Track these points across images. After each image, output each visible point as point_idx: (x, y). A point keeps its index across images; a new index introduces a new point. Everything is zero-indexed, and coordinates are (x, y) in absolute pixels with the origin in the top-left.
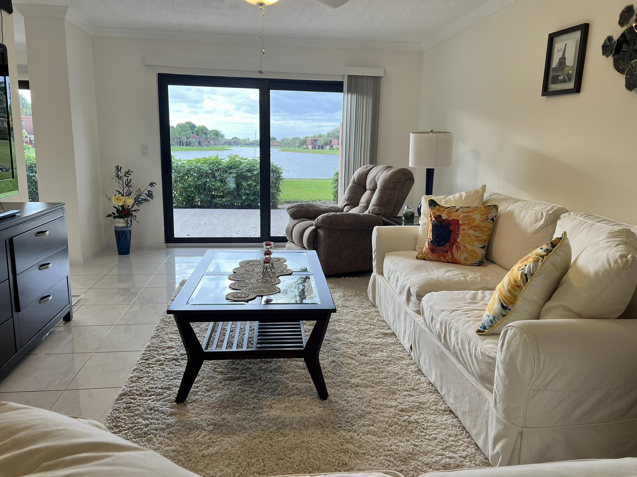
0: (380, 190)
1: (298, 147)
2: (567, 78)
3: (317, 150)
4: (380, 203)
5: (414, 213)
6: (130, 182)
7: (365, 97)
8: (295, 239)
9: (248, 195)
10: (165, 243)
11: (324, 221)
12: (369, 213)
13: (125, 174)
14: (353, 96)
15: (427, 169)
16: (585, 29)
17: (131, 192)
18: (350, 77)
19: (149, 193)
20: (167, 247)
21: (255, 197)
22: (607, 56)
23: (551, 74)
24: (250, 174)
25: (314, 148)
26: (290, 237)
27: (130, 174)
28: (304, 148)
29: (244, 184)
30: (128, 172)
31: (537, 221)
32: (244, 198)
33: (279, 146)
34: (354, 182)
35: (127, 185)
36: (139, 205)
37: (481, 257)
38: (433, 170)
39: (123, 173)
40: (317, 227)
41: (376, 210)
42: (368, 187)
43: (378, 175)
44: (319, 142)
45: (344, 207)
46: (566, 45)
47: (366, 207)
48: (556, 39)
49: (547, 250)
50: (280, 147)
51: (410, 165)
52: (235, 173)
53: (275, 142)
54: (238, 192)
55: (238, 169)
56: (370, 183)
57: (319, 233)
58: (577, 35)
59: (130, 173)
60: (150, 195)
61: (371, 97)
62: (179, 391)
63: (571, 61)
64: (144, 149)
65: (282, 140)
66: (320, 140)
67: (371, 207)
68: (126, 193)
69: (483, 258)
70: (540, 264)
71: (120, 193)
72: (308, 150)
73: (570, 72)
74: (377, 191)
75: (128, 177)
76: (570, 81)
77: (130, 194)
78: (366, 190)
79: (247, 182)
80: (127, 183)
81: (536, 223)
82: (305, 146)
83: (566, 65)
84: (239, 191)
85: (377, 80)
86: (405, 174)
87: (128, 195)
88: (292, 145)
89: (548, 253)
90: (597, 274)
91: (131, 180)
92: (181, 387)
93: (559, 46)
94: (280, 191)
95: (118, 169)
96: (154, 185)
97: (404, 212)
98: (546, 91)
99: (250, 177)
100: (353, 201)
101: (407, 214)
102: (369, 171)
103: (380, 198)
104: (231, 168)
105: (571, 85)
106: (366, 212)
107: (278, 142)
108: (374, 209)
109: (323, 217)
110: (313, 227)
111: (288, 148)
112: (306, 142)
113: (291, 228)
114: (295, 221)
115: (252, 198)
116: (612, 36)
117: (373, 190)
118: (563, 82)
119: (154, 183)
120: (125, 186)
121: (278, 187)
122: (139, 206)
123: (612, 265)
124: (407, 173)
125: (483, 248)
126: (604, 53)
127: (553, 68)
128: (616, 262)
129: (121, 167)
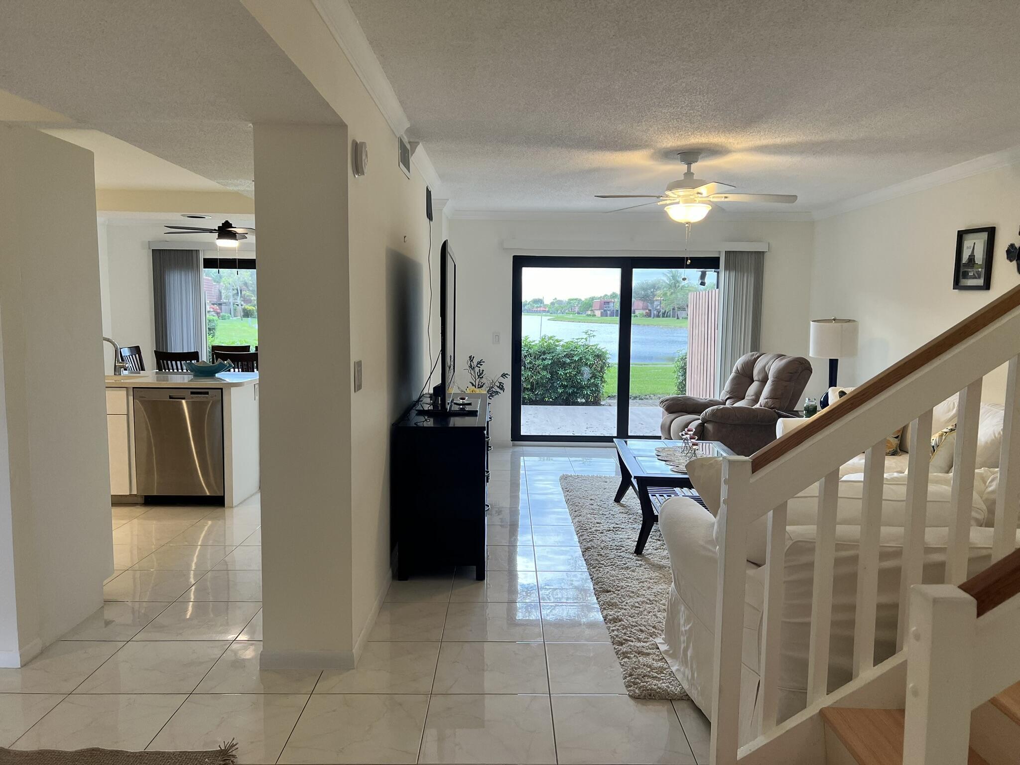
0: (773, 381)
1: (578, 313)
2: (977, 275)
3: (609, 318)
4: (773, 396)
5: (816, 406)
6: (482, 373)
7: (746, 275)
8: (674, 435)
9: (565, 387)
10: (512, 441)
11: (714, 413)
12: (761, 406)
13: (477, 364)
14: (732, 273)
15: (830, 359)
16: (991, 232)
17: (484, 384)
18: (728, 253)
19: (500, 384)
20: (514, 445)
21: (573, 390)
22: (1011, 261)
23: (962, 270)
24: (568, 361)
25: (604, 314)
26: (667, 433)
27: (481, 365)
28: (589, 315)
29: (561, 372)
30: (480, 362)
31: (949, 411)
32: (560, 391)
33: (548, 312)
34: (737, 371)
35: (479, 376)
36: (491, 397)
37: (895, 446)
38: (837, 360)
39: (475, 363)
40: (705, 421)
41: (770, 404)
42: (755, 378)
43: (769, 364)
44: (611, 305)
45: (726, 400)
46: (975, 243)
47: (756, 400)
48: (966, 236)
49: (952, 429)
50: (549, 314)
51: (811, 355)
52: (550, 359)
53: (541, 307)
54: (553, 384)
55: (553, 355)
56: (759, 373)
57: (707, 428)
58: (985, 235)
59: (482, 363)
60: (501, 387)
61: (753, 275)
62: (637, 544)
63: (979, 258)
64: (497, 338)
65: (552, 304)
66: (614, 303)
67: (762, 400)
68: (479, 385)
69: (896, 448)
70: (944, 437)
71: (472, 384)
72: (594, 318)
73: (980, 270)
74: (769, 383)
75: (480, 367)
76: (979, 278)
77: (482, 386)
78: (753, 381)
79: (565, 370)
80: (479, 374)
81: (948, 412)
82: (589, 313)
83: (975, 262)
84: (554, 382)
85: (759, 256)
86: (802, 364)
87: (480, 387)
88: (569, 310)
89: (952, 431)
90: (986, 443)
91: (483, 371)
92: (638, 542)
93: (968, 243)
94: (605, 382)
95: (471, 359)
96: (506, 376)
97: (805, 405)
98: (957, 285)
99: (569, 364)
100: (737, 392)
101: (809, 408)
102: (756, 359)
103: (774, 390)
104: (544, 353)
105: (980, 282)
106: (757, 406)
107: (545, 306)
108: (767, 403)
109: (713, 410)
110: (700, 421)
111: (561, 315)
112: (592, 307)
113: (668, 423)
114: (672, 416)
115: (570, 392)
116: (1014, 244)
117: (764, 381)
118: (973, 278)
119: (507, 374)
120: (477, 377)
121: (602, 377)
122: (491, 399)
123: (997, 436)
124: (804, 362)
125: (896, 438)
126: (1008, 258)
127: (963, 264)
128: (999, 433)
129: (474, 357)
